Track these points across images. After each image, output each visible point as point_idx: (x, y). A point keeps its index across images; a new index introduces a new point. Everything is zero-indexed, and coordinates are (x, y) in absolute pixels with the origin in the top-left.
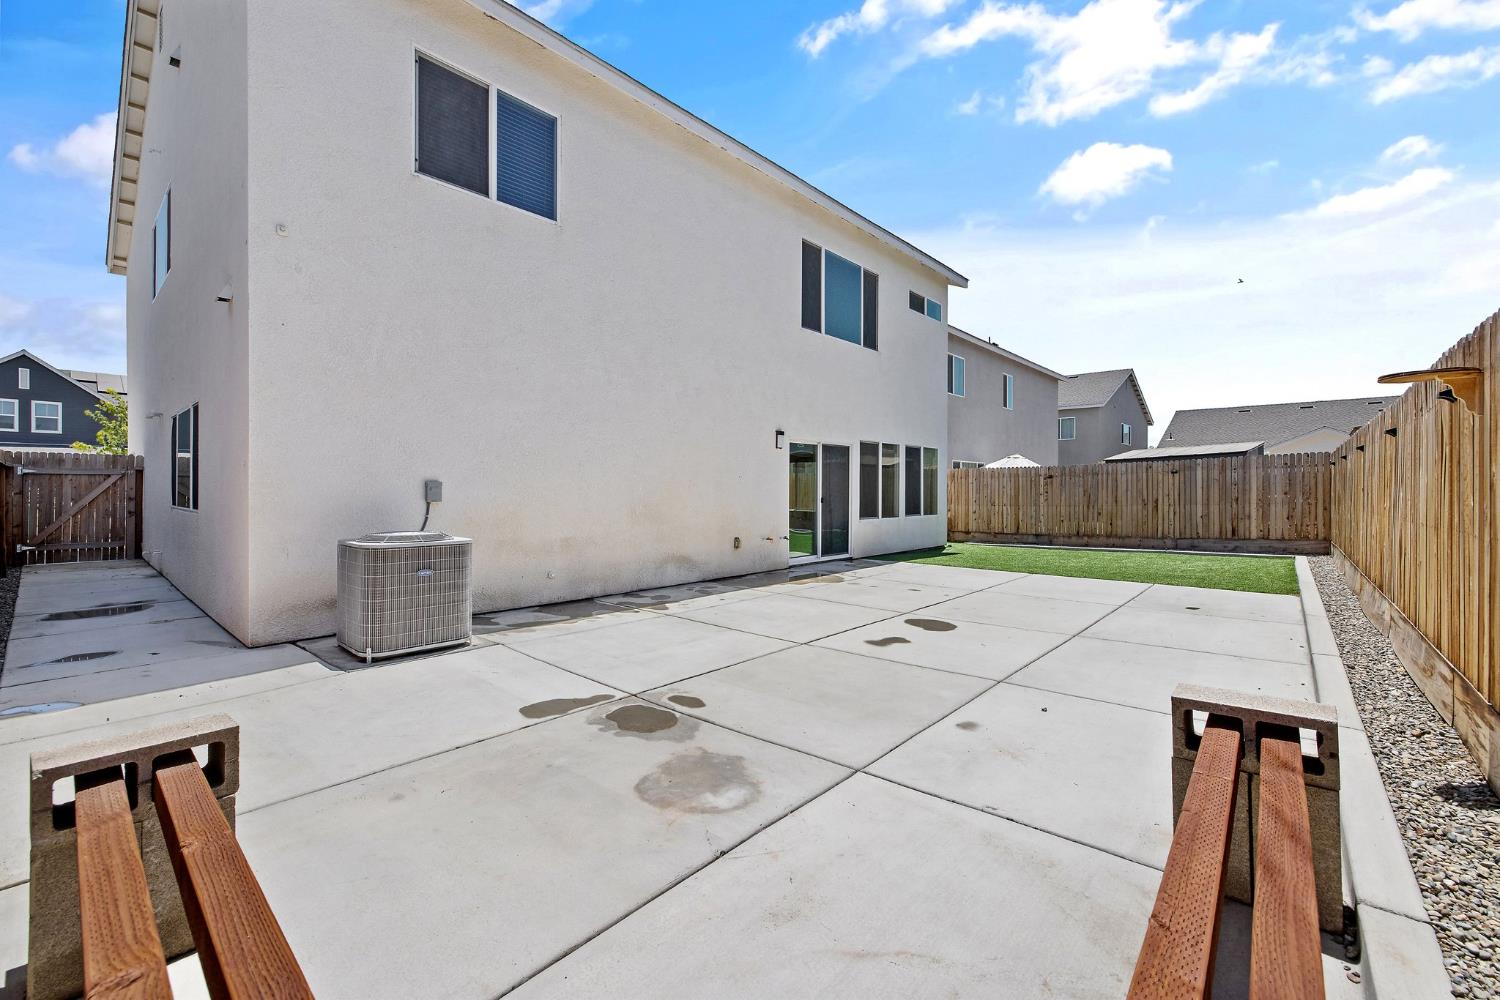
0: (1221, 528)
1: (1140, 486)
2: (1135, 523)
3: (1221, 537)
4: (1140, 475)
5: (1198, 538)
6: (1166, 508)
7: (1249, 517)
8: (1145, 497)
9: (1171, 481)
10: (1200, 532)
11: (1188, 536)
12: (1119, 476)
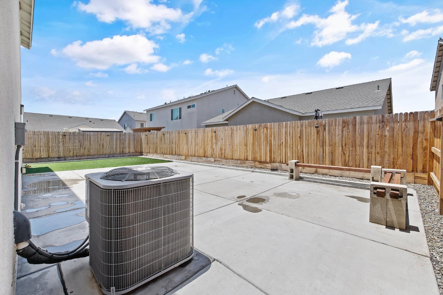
0: (120, 151)
1: (98, 140)
2: (96, 151)
3: (120, 153)
4: (98, 136)
5: (114, 154)
6: (106, 146)
7: (126, 148)
8: (100, 143)
9: (107, 138)
10: (115, 152)
11: (112, 154)
12: (91, 136)
